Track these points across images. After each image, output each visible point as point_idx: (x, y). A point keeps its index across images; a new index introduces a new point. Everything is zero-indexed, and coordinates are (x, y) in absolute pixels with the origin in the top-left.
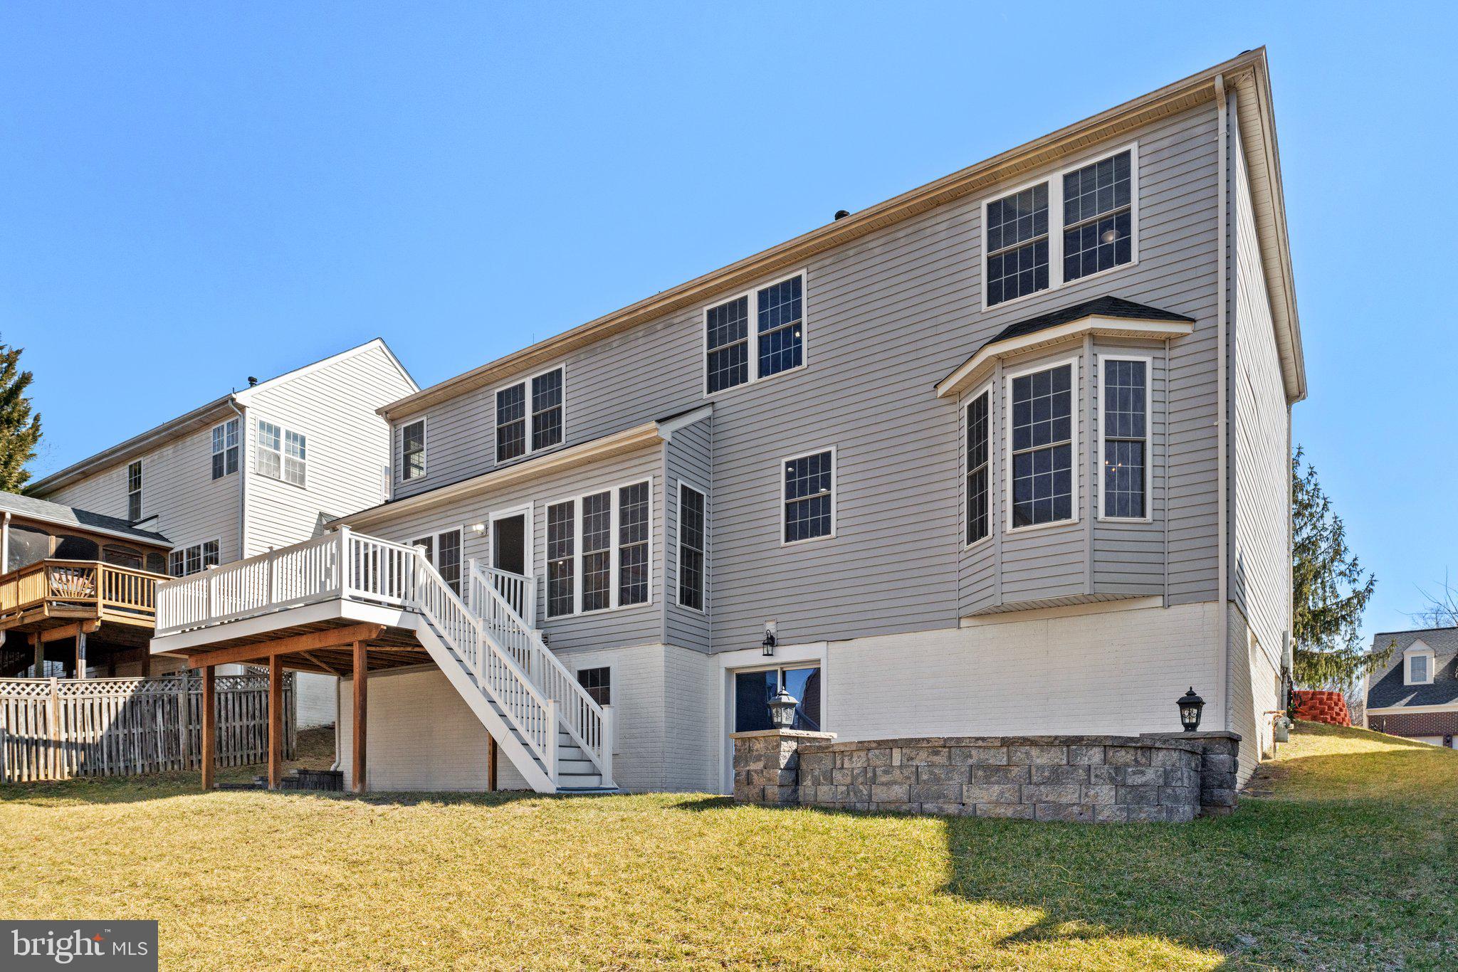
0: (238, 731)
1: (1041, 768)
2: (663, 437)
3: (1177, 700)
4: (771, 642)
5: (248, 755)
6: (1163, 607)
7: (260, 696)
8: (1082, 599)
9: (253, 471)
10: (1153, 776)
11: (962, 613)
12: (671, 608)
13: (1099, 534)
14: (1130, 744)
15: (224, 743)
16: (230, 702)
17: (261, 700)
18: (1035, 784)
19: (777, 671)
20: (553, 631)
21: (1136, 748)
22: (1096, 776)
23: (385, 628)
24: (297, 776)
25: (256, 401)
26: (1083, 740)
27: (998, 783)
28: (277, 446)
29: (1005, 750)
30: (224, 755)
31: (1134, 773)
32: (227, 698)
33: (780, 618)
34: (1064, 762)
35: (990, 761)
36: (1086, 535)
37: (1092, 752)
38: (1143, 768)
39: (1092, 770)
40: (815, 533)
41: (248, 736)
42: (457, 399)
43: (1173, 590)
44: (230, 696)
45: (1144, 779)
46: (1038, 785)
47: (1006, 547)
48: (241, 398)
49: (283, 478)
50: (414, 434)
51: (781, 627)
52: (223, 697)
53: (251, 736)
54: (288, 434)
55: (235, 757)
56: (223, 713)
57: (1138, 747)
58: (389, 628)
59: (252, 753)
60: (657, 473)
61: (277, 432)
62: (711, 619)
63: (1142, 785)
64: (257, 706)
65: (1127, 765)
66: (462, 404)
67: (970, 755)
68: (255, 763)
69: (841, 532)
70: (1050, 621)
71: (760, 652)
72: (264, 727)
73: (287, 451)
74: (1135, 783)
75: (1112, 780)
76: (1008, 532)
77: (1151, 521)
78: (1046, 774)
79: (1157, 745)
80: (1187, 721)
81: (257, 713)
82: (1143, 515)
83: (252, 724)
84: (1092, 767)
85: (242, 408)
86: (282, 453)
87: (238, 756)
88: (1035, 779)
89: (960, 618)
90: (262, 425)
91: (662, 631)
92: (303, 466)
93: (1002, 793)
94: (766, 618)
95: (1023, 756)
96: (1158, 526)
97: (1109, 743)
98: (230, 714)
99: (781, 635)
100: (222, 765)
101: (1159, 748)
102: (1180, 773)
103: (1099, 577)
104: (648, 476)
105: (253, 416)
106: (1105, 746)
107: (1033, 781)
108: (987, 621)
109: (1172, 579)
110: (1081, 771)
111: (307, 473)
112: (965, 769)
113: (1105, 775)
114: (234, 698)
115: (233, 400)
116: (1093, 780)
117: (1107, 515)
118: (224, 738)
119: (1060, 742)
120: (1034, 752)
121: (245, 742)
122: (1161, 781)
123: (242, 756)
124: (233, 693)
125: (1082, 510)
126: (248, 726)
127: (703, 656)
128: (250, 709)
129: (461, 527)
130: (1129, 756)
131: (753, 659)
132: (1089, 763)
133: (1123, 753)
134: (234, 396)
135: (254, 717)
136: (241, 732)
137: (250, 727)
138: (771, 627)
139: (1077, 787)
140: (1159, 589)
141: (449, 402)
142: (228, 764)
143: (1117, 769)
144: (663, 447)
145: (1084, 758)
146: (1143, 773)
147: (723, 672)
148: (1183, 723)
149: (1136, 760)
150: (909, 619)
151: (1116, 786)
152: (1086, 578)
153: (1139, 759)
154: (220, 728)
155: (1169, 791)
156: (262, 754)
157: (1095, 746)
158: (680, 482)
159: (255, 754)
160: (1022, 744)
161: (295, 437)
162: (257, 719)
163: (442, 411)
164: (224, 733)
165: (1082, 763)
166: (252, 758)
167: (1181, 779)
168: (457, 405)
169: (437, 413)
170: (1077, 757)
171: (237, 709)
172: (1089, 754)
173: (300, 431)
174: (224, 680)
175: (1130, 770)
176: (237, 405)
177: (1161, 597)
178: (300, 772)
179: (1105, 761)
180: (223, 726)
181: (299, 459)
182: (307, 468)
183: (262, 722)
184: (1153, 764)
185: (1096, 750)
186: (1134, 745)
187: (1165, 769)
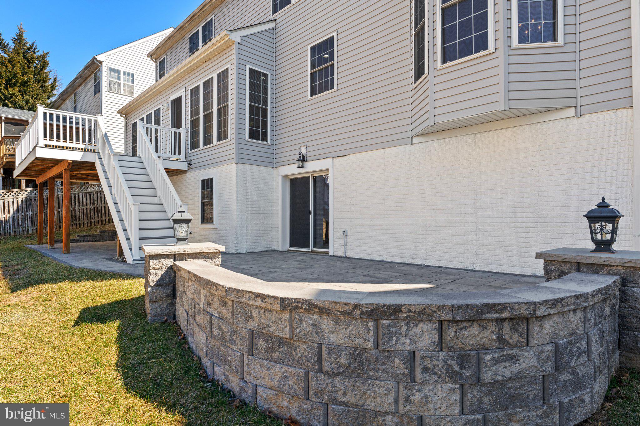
0: (85, 211)
1: (335, 349)
2: (234, 39)
3: (585, 213)
4: (303, 159)
5: (91, 222)
6: (576, 116)
7: (97, 194)
8: (500, 114)
9: (106, 90)
10: (533, 362)
11: (414, 133)
12: (242, 141)
13: (513, 59)
14: (488, 316)
15: (77, 217)
16: (81, 198)
17: (97, 196)
18: (327, 373)
19: (309, 177)
20: (192, 158)
21: (500, 321)
22: (425, 370)
23: (71, 162)
24: (100, 233)
25: (107, 58)
26: (401, 311)
27: (281, 362)
28: (119, 78)
29: (287, 316)
30: (78, 222)
31: (496, 361)
32: (79, 196)
33: (309, 144)
34: (370, 344)
35: (272, 329)
36: (501, 61)
37: (417, 330)
38: (515, 351)
39: (418, 361)
40: (326, 89)
41: (91, 213)
42: (176, 44)
43: (584, 101)
44: (81, 195)
45: (516, 368)
46: (331, 375)
47: (437, 80)
48: (99, 58)
49: (122, 93)
50: (162, 63)
51: (309, 149)
52: (77, 195)
53: (92, 213)
54: (125, 73)
55: (84, 223)
56: (77, 203)
57: (504, 320)
58: (74, 162)
59: (93, 221)
60: (232, 62)
61: (119, 72)
62: (275, 147)
63: (510, 379)
64: (96, 199)
65: (485, 348)
66: (178, 46)
67: (251, 315)
68: (95, 226)
69: (340, 87)
70: (478, 135)
71: (296, 165)
72: (100, 208)
73: (124, 80)
74: (499, 378)
75: (453, 376)
76: (438, 68)
77: (562, 44)
78: (343, 360)
79: (539, 313)
80: (599, 237)
81: (96, 202)
82: (555, 39)
83: (93, 207)
84: (418, 355)
85: (101, 62)
86: (122, 82)
87: (86, 222)
88: (326, 366)
89: (412, 137)
90: (111, 69)
91: (234, 156)
92: (132, 87)
93: (285, 377)
94: (301, 145)
95: (310, 329)
96: (568, 48)
97: (446, 316)
98: (81, 203)
99: (309, 154)
100: (76, 227)
101: (543, 317)
102: (584, 343)
103: (512, 95)
104: (228, 65)
105: (106, 66)
106: (441, 322)
107: (325, 369)
108: (431, 137)
109: (584, 92)
110: (397, 361)
111: (135, 90)
112: (245, 334)
113: (441, 368)
114: (83, 196)
115: (96, 59)
116: (419, 376)
117: (520, 42)
118: (77, 214)
119: (362, 313)
120: (326, 324)
121: (89, 216)
122: (549, 367)
123: (87, 223)
124: (82, 193)
125: (497, 41)
126: (90, 208)
127: (269, 169)
128: (92, 200)
129: (160, 106)
130: (487, 333)
131: (293, 170)
132: (413, 348)
133: (475, 329)
134: (96, 57)
135: (94, 204)
136: (87, 211)
137: (92, 209)
138: (304, 151)
139: (391, 384)
140: (572, 102)
141: (174, 46)
142: (80, 227)
143: (463, 359)
144: (235, 46)
145: (403, 340)
146: (514, 359)
147: (280, 178)
148: (593, 240)
149: (500, 339)
150: (379, 140)
151: (462, 385)
152: (501, 97)
153: (507, 337)
154: (76, 210)
155: (565, 376)
156: (98, 221)
157: (422, 321)
158: (248, 67)
159: (95, 221)
160: (307, 311)
161: (129, 74)
162: (96, 205)
163: (172, 51)
164: (77, 212)
165: (400, 347)
166: (93, 223)
167: (588, 352)
168: (177, 47)
169: (170, 52)
170: (390, 339)
171: (85, 200)
172: (411, 333)
173: (131, 71)
174: (93, 186)
175: (488, 357)
176: (98, 61)
177: (574, 108)
178: (101, 232)
179: (441, 344)
180: (77, 208)
181: (130, 84)
182: (135, 88)
183: (98, 206)
184: (533, 342)
185: (423, 327)
186: (495, 315)
187: (556, 345)
